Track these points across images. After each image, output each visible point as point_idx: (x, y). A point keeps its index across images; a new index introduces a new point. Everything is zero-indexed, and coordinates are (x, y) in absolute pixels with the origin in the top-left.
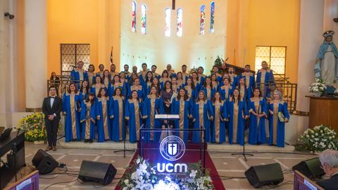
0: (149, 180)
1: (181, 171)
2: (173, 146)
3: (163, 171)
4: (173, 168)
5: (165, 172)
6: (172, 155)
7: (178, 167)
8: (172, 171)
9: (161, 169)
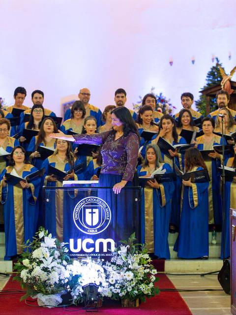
0: (59, 261)
1: (105, 250)
2: (92, 213)
3: (78, 250)
4: (93, 246)
5: (82, 252)
6: (92, 227)
7: (101, 244)
8: (91, 250)
9: (76, 247)
